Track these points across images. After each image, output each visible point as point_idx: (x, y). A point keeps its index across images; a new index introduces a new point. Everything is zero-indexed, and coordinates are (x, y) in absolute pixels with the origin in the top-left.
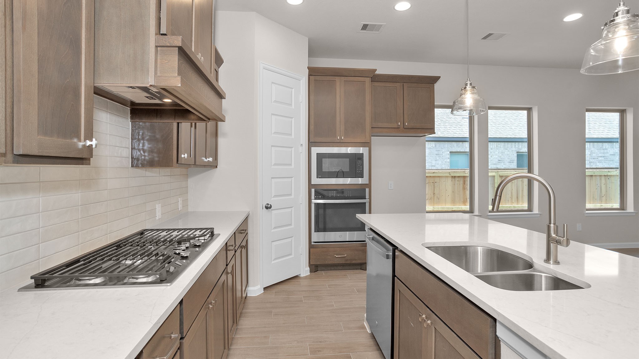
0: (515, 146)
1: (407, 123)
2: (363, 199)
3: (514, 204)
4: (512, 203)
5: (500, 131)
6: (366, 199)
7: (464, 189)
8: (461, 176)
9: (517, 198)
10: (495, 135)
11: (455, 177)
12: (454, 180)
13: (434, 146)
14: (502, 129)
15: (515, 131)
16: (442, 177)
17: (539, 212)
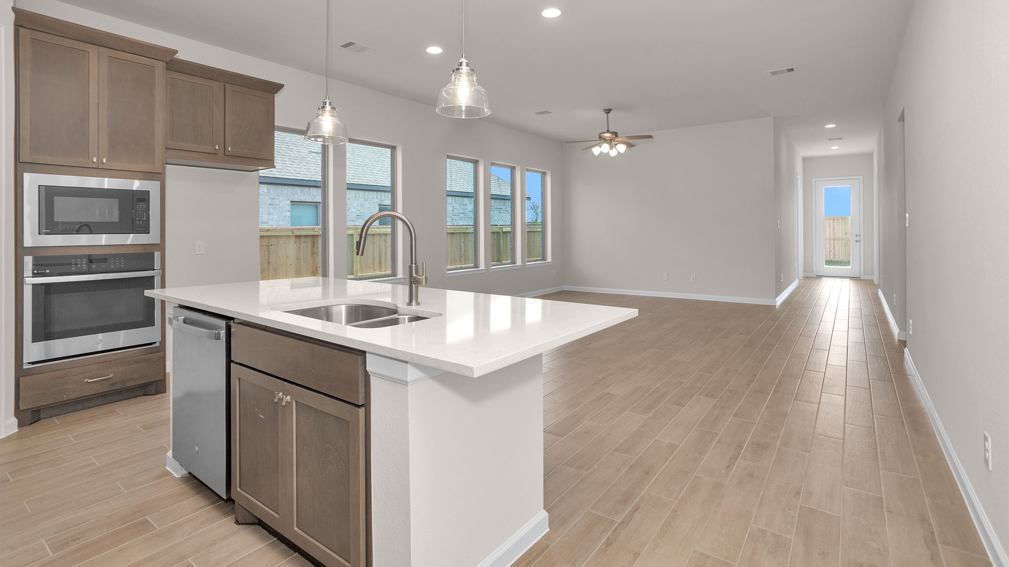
0: (377, 196)
1: (230, 148)
2: (149, 270)
3: (376, 271)
4: (374, 270)
5: (360, 175)
6: (154, 270)
7: (313, 253)
8: (309, 236)
9: (380, 263)
10: (354, 180)
11: (300, 236)
12: (298, 240)
13: (266, 191)
14: (362, 173)
15: (376, 177)
16: (281, 236)
17: (403, 276)
